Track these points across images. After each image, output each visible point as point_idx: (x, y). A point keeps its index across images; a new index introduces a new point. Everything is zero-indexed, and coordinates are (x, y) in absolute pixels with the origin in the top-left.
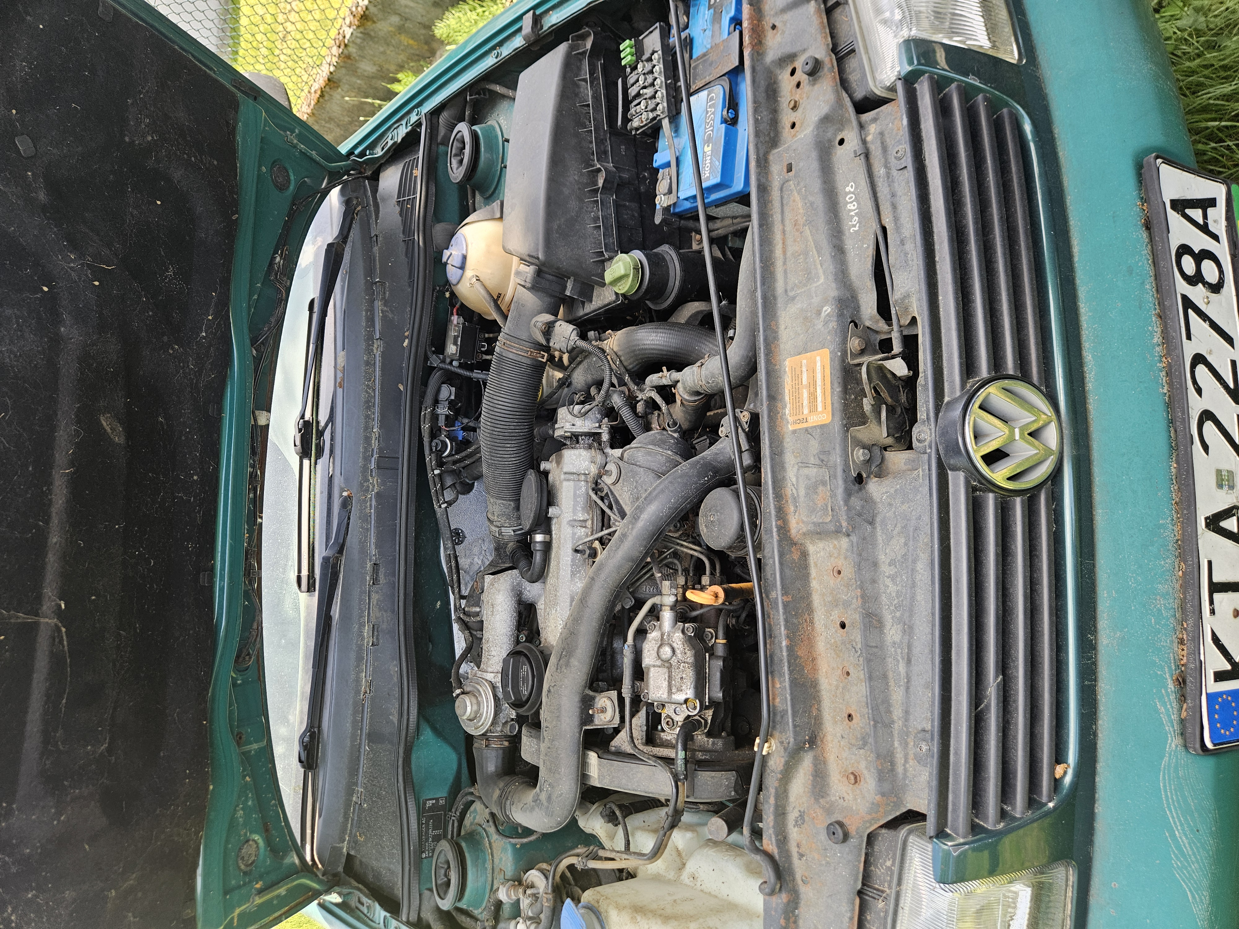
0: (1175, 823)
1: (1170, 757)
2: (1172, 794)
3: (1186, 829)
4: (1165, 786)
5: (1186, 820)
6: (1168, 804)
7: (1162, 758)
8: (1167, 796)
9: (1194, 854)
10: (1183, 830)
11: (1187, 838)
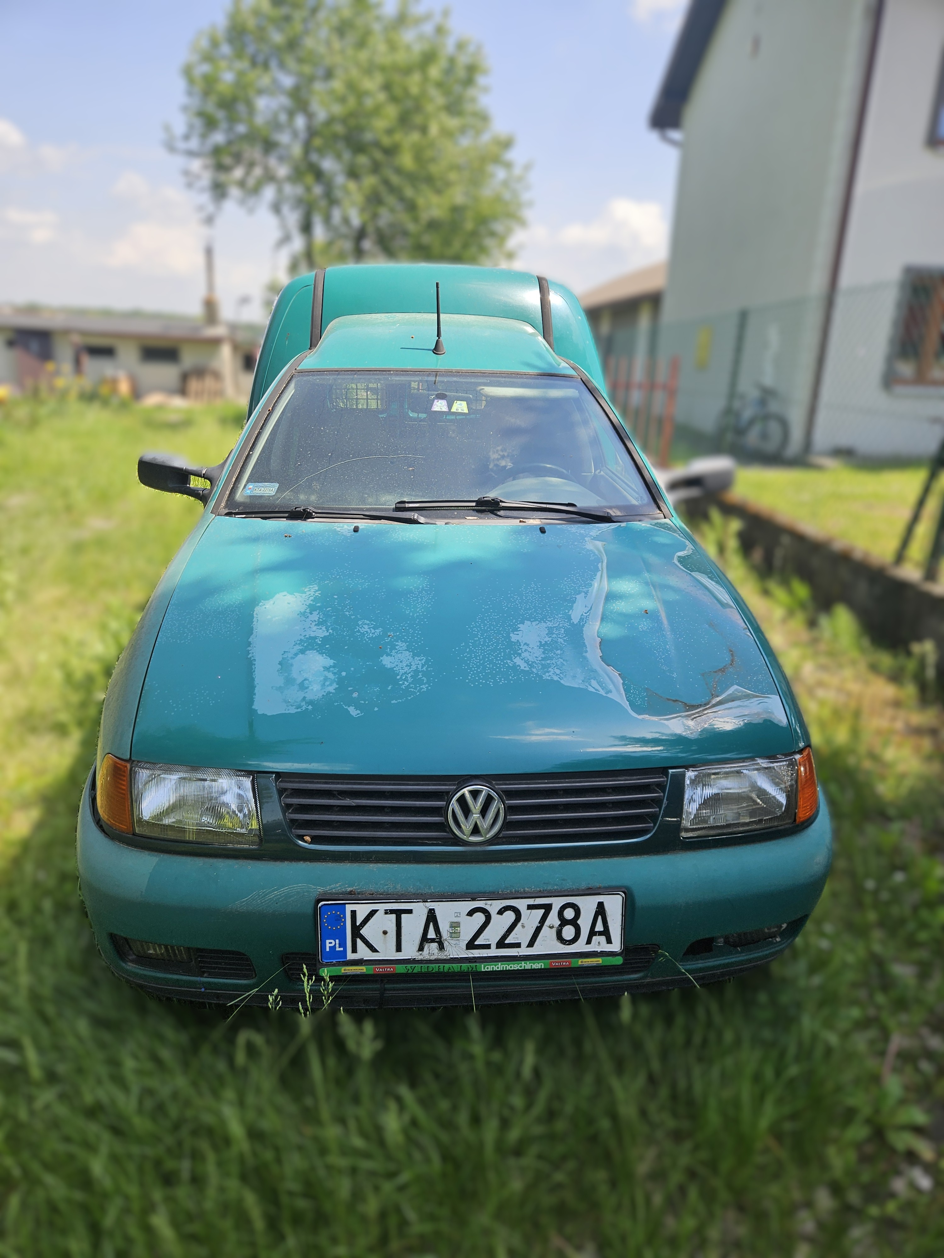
0: (280, 891)
1: (314, 888)
2: (296, 889)
3: (278, 897)
4: (299, 886)
5: (282, 896)
6: (290, 888)
7: (313, 885)
8: (294, 887)
9: (265, 901)
10: (277, 895)
11: (273, 897)
